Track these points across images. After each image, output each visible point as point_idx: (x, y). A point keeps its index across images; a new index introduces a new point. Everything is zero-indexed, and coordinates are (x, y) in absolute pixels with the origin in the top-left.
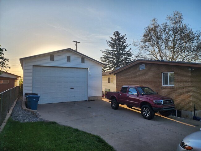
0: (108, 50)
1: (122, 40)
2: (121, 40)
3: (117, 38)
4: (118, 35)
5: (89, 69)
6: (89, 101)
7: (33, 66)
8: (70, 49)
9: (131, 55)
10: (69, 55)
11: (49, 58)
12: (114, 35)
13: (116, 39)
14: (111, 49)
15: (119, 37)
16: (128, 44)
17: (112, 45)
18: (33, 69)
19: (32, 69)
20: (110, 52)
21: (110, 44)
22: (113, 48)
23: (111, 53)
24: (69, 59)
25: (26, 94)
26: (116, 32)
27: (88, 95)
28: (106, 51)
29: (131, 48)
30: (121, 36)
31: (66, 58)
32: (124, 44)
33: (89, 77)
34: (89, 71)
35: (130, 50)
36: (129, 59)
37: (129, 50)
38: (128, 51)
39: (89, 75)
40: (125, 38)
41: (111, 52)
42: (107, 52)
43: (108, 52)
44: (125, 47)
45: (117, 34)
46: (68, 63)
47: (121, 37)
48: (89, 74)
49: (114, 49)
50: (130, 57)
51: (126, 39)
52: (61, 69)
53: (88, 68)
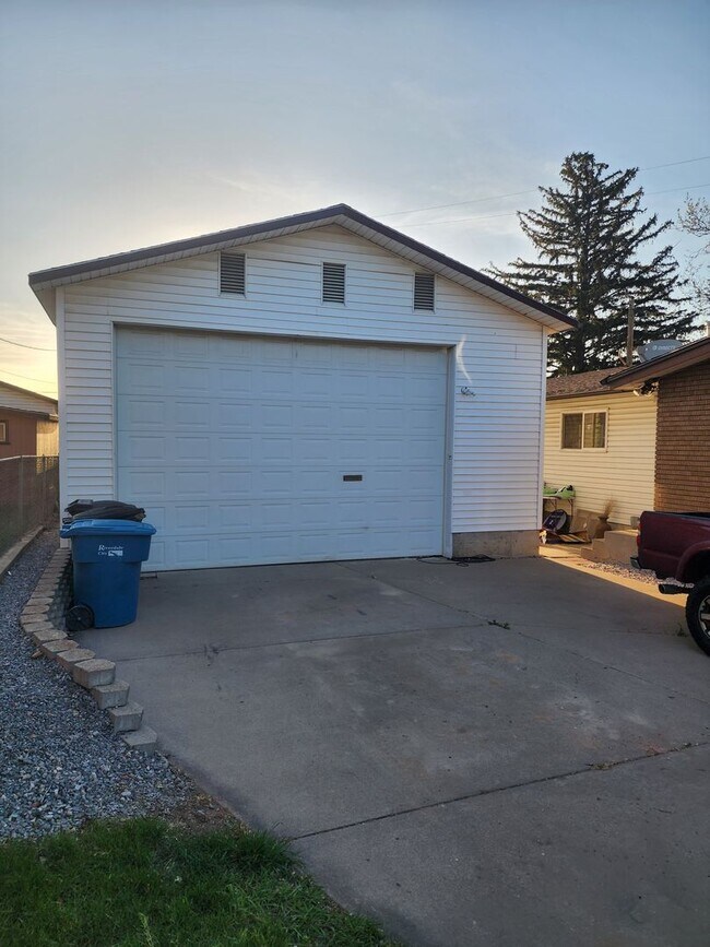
0: (526, 266)
1: (613, 204)
2: (607, 202)
3: (580, 194)
4: (589, 173)
5: (459, 351)
6: (459, 560)
7: (118, 326)
8: (344, 210)
9: (662, 292)
10: (334, 258)
11: (214, 280)
12: (568, 172)
13: (576, 197)
14: (545, 260)
15: (596, 182)
16: (653, 221)
17: (551, 237)
18: (116, 350)
19: (109, 347)
20: (535, 278)
21: (538, 228)
22: (555, 254)
23: (542, 282)
24: (334, 283)
25: (75, 508)
26: (576, 157)
27: (454, 523)
28: (514, 270)
29: (669, 249)
30: (606, 177)
31: (317, 276)
32: (625, 228)
33: (460, 405)
34: (462, 368)
35: (664, 261)
36: (653, 310)
37: (657, 261)
38: (646, 269)
39: (458, 390)
40: (628, 191)
41: (543, 276)
42: (518, 276)
43: (527, 277)
44: (628, 244)
45: (583, 168)
46: (333, 308)
47: (608, 184)
48: (458, 383)
49: (562, 260)
50: (658, 303)
51: (640, 193)
52: (285, 350)
53: (451, 348)
